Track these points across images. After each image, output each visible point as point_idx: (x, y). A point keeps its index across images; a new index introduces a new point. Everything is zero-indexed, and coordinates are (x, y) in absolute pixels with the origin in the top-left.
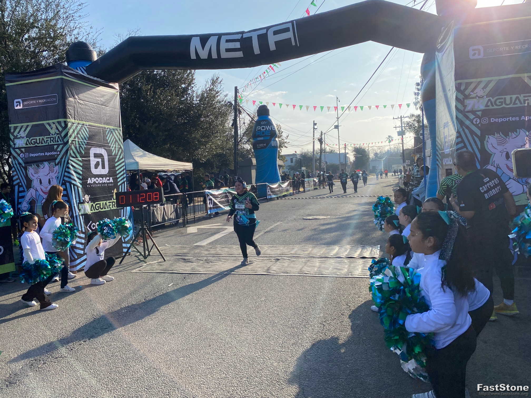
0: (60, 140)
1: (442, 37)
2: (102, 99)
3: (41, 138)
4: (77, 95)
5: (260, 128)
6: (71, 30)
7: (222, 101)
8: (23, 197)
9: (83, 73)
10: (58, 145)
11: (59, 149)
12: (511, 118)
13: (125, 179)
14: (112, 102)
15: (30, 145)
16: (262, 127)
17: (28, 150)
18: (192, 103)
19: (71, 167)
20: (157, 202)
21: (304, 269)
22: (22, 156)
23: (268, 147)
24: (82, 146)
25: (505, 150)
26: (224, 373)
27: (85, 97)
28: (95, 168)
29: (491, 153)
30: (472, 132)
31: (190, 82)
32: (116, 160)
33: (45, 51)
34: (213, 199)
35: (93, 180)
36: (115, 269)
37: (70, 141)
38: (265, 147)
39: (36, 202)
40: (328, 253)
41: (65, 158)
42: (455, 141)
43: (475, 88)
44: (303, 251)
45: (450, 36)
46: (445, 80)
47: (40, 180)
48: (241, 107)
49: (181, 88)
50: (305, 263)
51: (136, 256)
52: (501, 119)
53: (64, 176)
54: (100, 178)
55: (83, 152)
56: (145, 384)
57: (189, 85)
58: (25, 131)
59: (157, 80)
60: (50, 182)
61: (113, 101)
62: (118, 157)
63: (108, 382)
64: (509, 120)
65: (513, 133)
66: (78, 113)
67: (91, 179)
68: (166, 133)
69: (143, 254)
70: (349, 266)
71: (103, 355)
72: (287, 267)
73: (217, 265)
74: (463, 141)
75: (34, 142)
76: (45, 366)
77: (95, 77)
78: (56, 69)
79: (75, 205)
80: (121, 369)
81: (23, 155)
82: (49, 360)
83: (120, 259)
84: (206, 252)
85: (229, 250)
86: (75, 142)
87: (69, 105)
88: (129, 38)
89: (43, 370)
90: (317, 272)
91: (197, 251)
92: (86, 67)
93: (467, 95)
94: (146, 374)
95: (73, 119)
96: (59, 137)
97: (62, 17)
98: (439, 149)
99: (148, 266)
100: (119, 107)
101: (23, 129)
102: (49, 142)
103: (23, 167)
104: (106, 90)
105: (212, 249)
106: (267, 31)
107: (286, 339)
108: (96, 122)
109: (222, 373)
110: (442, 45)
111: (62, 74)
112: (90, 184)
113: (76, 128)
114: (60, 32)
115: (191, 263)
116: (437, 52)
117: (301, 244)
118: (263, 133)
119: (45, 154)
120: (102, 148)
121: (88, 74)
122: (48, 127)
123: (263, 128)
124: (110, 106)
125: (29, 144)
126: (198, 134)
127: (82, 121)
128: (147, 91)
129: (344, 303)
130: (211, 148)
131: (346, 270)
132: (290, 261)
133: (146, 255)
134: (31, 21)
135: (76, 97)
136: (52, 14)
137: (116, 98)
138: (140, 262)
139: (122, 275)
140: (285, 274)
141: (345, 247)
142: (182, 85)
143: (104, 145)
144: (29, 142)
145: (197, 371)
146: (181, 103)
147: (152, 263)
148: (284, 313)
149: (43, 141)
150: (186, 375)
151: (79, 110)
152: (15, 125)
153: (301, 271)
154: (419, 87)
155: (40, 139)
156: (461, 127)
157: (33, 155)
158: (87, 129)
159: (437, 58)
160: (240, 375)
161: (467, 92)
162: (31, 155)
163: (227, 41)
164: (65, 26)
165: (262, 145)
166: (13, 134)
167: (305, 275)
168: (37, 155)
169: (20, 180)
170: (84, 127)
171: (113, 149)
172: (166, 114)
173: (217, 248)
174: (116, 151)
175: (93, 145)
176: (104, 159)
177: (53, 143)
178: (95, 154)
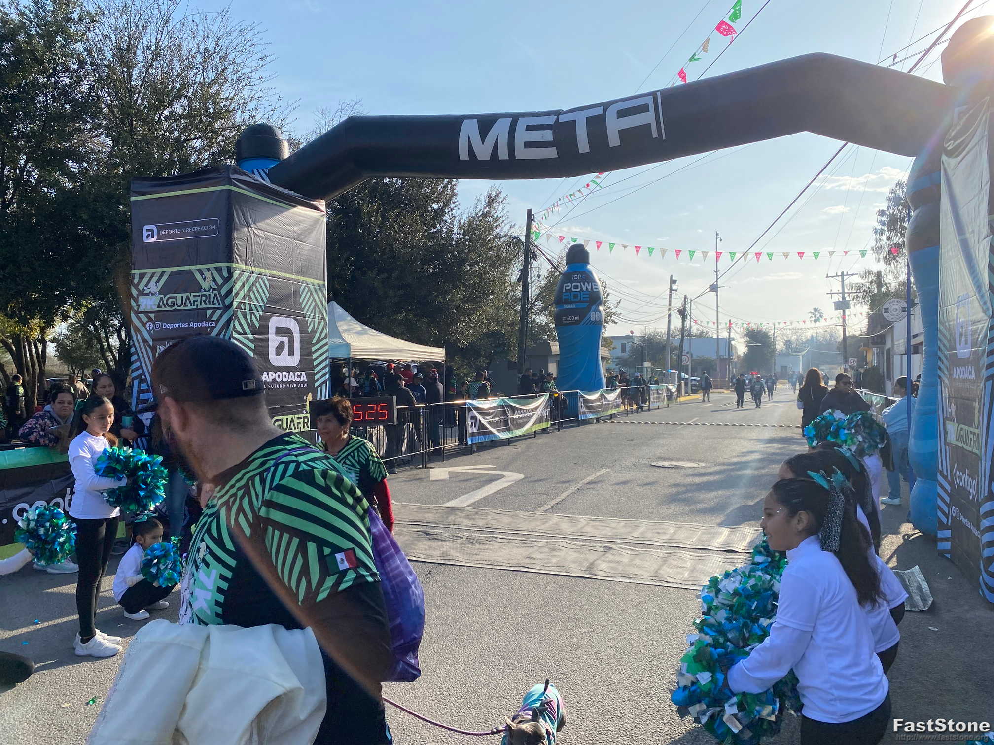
0: (218, 301)
1: (958, 128)
2: (295, 228)
3: (185, 295)
4: (254, 220)
5: (568, 286)
6: (244, 103)
7: (505, 236)
9: (264, 180)
10: (215, 310)
11: (215, 318)
13: (327, 376)
14: (313, 235)
15: (165, 307)
16: (574, 284)
17: (161, 316)
18: (449, 238)
21: (661, 572)
22: (150, 327)
23: (584, 321)
24: (256, 313)
27: (268, 224)
28: (277, 354)
31: (449, 199)
32: (315, 341)
33: (197, 139)
34: (479, 417)
35: (273, 375)
37: (235, 304)
38: (577, 323)
40: (708, 541)
42: (986, 334)
44: (658, 533)
45: (978, 126)
46: (964, 212)
48: (537, 247)
49: (432, 211)
50: (665, 560)
54: (285, 373)
55: (257, 325)
57: (446, 204)
58: (158, 281)
59: (389, 196)
61: (315, 232)
62: (317, 335)
66: (252, 252)
67: (268, 374)
68: (401, 292)
72: (628, 565)
73: (491, 550)
75: (172, 302)
77: (285, 187)
78: (219, 172)
81: (152, 326)
84: (468, 522)
85: (510, 520)
86: (244, 305)
87: (238, 239)
88: (349, 118)
90: (691, 579)
91: (451, 518)
92: (270, 170)
95: (243, 263)
96: (215, 295)
97: (230, 80)
98: (944, 346)
100: (324, 243)
101: (155, 279)
102: (198, 303)
103: (149, 346)
104: (303, 212)
105: (480, 517)
106: (605, 110)
108: (282, 270)
110: (958, 144)
111: (231, 183)
113: (247, 280)
114: (225, 106)
115: (441, 543)
116: (947, 155)
117: (653, 519)
118: (576, 296)
119: (189, 325)
120: (290, 317)
121: (272, 182)
122: (198, 276)
123: (576, 287)
124: (308, 242)
125: (163, 306)
126: (458, 296)
127: (259, 267)
128: (370, 215)
130: (480, 320)
132: (633, 553)
134: (178, 86)
135: (252, 223)
136: (214, 74)
137: (319, 227)
140: (626, 581)
142: (433, 206)
143: (295, 312)
144: (163, 302)
146: (431, 236)
148: (629, 664)
149: (188, 301)
151: (255, 247)
152: (142, 271)
153: (657, 576)
154: (883, 219)
155: (182, 297)
157: (168, 326)
158: (266, 282)
159: (945, 169)
162: (167, 326)
163: (529, 128)
164: (234, 95)
165: (571, 318)
166: (136, 286)
167: (666, 584)
168: (175, 326)
169: (143, 370)
170: (262, 279)
171: (310, 320)
172: (403, 258)
173: (487, 514)
174: (314, 324)
175: (276, 311)
176: (293, 337)
177: (205, 307)
178: (277, 328)
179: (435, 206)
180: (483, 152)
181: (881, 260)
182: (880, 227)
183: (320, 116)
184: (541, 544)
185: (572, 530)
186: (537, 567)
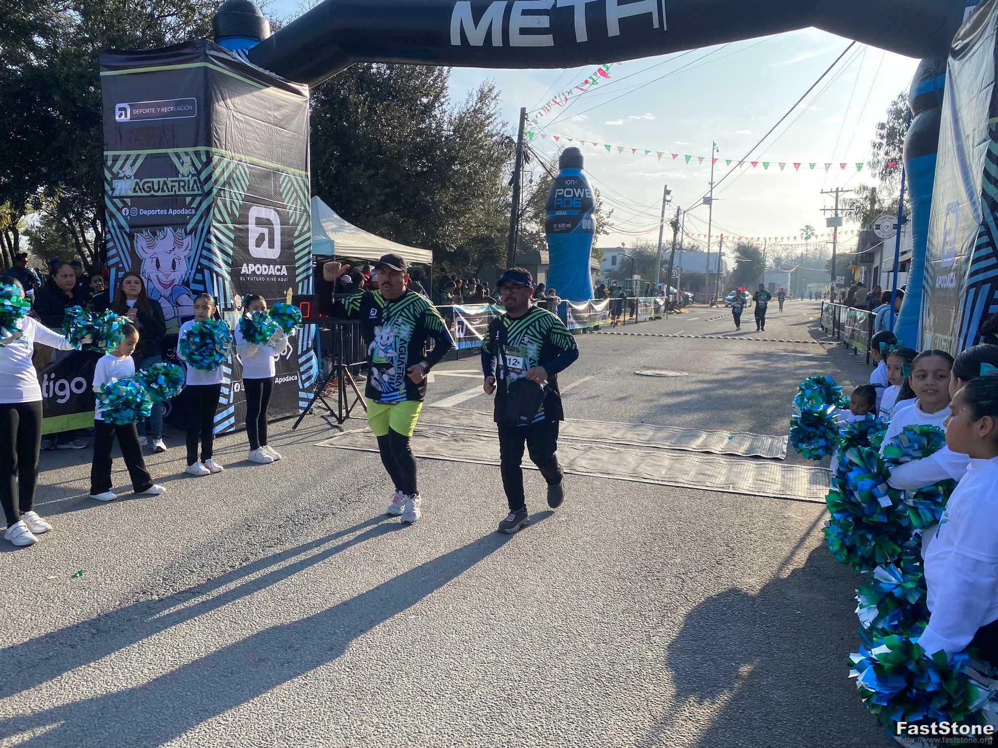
0: (198, 187)
2: (276, 114)
3: (162, 180)
5: (562, 192)
7: (497, 135)
10: (194, 197)
11: (194, 205)
14: (295, 122)
15: (141, 192)
16: (566, 190)
17: (137, 201)
18: (438, 135)
19: (214, 240)
21: (640, 469)
22: (125, 212)
23: (576, 228)
24: (236, 201)
27: (247, 107)
28: (257, 246)
31: (439, 93)
32: (297, 233)
33: (172, 15)
34: (466, 322)
35: (252, 268)
36: (285, 438)
37: (215, 191)
38: (568, 230)
40: (688, 443)
41: (204, 223)
42: (974, 241)
44: (638, 434)
45: (987, 25)
46: (964, 114)
47: (157, 261)
48: (530, 149)
49: (421, 104)
50: (643, 458)
51: (323, 417)
53: (201, 256)
54: (265, 266)
55: (237, 214)
57: (437, 98)
58: (133, 165)
59: (376, 86)
60: (174, 266)
61: (297, 118)
62: (299, 228)
66: (232, 137)
67: (248, 266)
69: (336, 413)
70: (730, 471)
72: (607, 463)
73: (475, 447)
74: (991, 243)
75: (148, 187)
77: (266, 68)
78: (195, 47)
81: (128, 211)
83: (293, 421)
84: (453, 421)
87: (217, 122)
90: (666, 476)
92: (249, 50)
95: (222, 148)
96: (195, 180)
99: (344, 438)
100: (306, 131)
101: (130, 162)
102: (176, 188)
103: (126, 233)
104: (284, 96)
105: (464, 416)
108: (262, 157)
109: (490, 651)
110: (967, 43)
111: (206, 59)
112: (244, 275)
113: (227, 166)
115: (424, 439)
118: (568, 202)
119: (168, 212)
120: (270, 208)
121: (253, 64)
122: (175, 160)
123: (569, 193)
125: (139, 191)
126: (445, 197)
127: (239, 153)
128: (356, 106)
129: (721, 542)
130: (468, 224)
131: (722, 478)
132: (611, 451)
133: (343, 416)
135: (231, 106)
137: (302, 113)
138: (328, 429)
139: (297, 450)
140: (605, 476)
141: (719, 433)
142: (423, 99)
143: (275, 203)
144: (139, 186)
145: (441, 642)
146: (420, 133)
147: (353, 431)
148: (603, 550)
149: (165, 187)
151: (235, 132)
152: (116, 153)
153: (634, 473)
154: (884, 132)
155: (159, 182)
157: (145, 212)
158: (246, 169)
159: (950, 71)
160: (524, 660)
162: (143, 212)
163: (525, 12)
165: (563, 226)
166: (110, 169)
167: (643, 480)
168: (153, 212)
169: (120, 258)
170: (242, 166)
171: (291, 211)
172: (390, 153)
173: (471, 414)
174: (296, 216)
175: (255, 200)
176: (273, 229)
177: (184, 193)
178: (257, 218)
179: (425, 100)
180: (476, 38)
181: (877, 175)
182: (878, 140)
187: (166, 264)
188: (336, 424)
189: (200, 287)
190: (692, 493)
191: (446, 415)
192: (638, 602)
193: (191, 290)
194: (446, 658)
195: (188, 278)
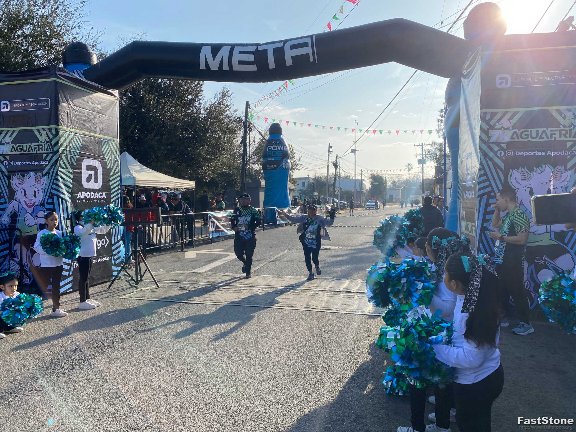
0: (50, 149)
1: (468, 63)
2: (99, 106)
3: (28, 145)
4: (72, 100)
5: (270, 147)
6: (69, 29)
7: (232, 116)
8: (4, 209)
9: (80, 77)
10: (48, 154)
11: (48, 159)
12: (536, 152)
13: (119, 195)
14: (110, 111)
15: (16, 152)
16: (273, 146)
17: (13, 157)
18: (198, 116)
19: (60, 179)
20: (153, 223)
21: (310, 303)
22: (6, 164)
23: (279, 168)
24: (74, 156)
25: (529, 186)
26: (217, 415)
28: (87, 182)
29: (515, 189)
30: (496, 165)
31: (198, 93)
32: (111, 174)
33: (39, 50)
34: (216, 222)
35: (84, 194)
36: (103, 294)
37: (60, 151)
38: (275, 168)
39: (19, 215)
40: (338, 287)
41: (54, 169)
42: (478, 173)
43: (500, 119)
45: (476, 63)
46: (471, 108)
47: (25, 192)
48: (252, 124)
49: (187, 100)
50: (312, 297)
51: (126, 281)
52: (527, 153)
53: (52, 188)
54: (92, 193)
55: (75, 164)
56: (128, 424)
57: (197, 96)
58: (11, 136)
59: (161, 89)
60: (35, 195)
61: (111, 109)
62: (113, 170)
63: (87, 420)
64: (535, 154)
65: (539, 168)
66: (71, 120)
67: (82, 193)
69: (134, 278)
70: (360, 302)
71: (83, 389)
72: (292, 300)
73: (217, 295)
74: (486, 174)
75: (20, 149)
76: (16, 400)
77: (92, 82)
78: (51, 70)
79: (63, 221)
80: (102, 406)
81: (7, 163)
82: (21, 393)
83: (108, 284)
84: (205, 280)
86: (66, 152)
87: (61, 111)
88: (134, 42)
89: (14, 404)
90: (326, 306)
91: (195, 278)
92: (84, 71)
93: (492, 125)
94: (130, 412)
95: (65, 126)
96: (48, 145)
97: (60, 15)
98: (460, 180)
99: (139, 293)
100: (117, 116)
101: (9, 134)
102: (37, 149)
103: (6, 175)
104: (104, 96)
105: (212, 277)
106: (284, 45)
107: (287, 379)
108: (91, 131)
109: (215, 414)
110: (468, 72)
111: (56, 77)
112: (80, 199)
113: (68, 137)
114: (58, 31)
115: (187, 292)
116: (463, 78)
118: (274, 153)
119: (32, 163)
120: (96, 160)
121: (86, 79)
122: (37, 133)
123: (275, 148)
124: (107, 115)
125: (14, 151)
126: (203, 151)
127: (75, 128)
128: (150, 101)
129: (352, 342)
130: (217, 166)
131: (356, 306)
132: (296, 294)
133: (138, 280)
134: (26, 16)
135: (70, 102)
136: (50, 10)
137: (114, 106)
138: (131, 288)
139: (110, 301)
140: (290, 308)
141: (356, 280)
142: (189, 97)
143: (99, 156)
144: (14, 148)
146: (187, 115)
147: (144, 289)
148: (286, 351)
149: (30, 148)
150: (175, 415)
151: (73, 117)
152: (1, 129)
153: (307, 306)
154: (443, 114)
155: (26, 146)
156: (485, 158)
157: (18, 163)
158: (80, 138)
159: (462, 85)
160: (234, 418)
161: (492, 123)
162: (16, 163)
163: (241, 53)
164: (64, 24)
165: (272, 166)
167: (312, 310)
168: (23, 163)
169: (2, 190)
170: (77, 136)
171: (108, 161)
172: (170, 127)
173: (217, 276)
174: (111, 164)
175: (86, 155)
176: (97, 172)
177: (42, 152)
178: (87, 166)
179: (190, 97)
180: (214, 66)
181: (441, 137)
182: (440, 118)
183: (120, 40)
184: (245, 291)
185: (264, 283)
186: (242, 303)
187: (30, 193)
188: (134, 285)
189: (51, 207)
190: (338, 316)
191: (201, 276)
192: (303, 379)
193: (45, 208)
194: (188, 419)
195: (44, 201)
